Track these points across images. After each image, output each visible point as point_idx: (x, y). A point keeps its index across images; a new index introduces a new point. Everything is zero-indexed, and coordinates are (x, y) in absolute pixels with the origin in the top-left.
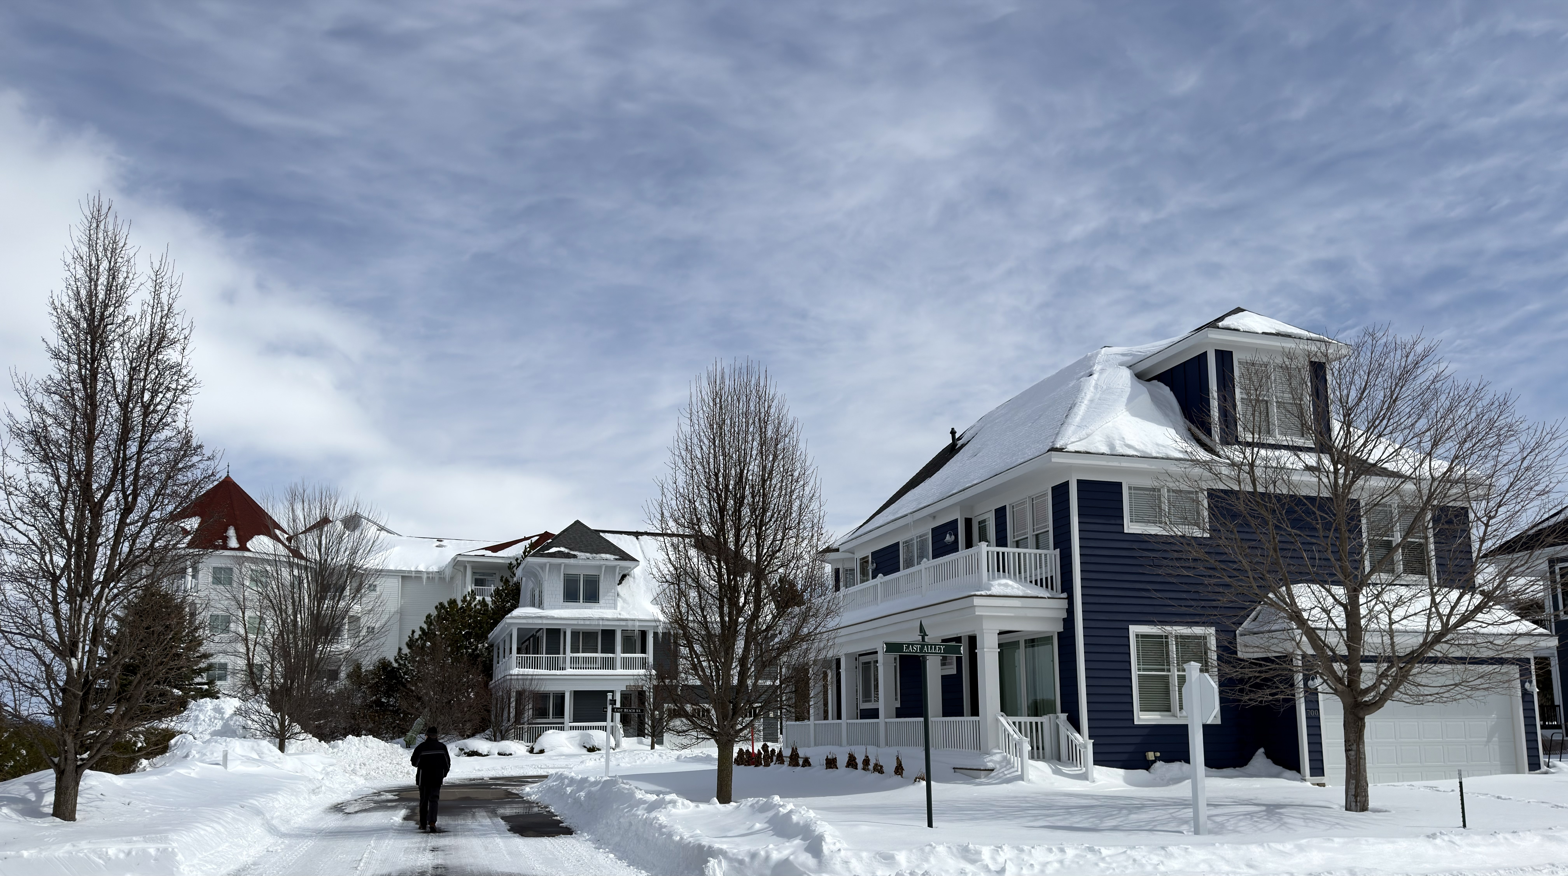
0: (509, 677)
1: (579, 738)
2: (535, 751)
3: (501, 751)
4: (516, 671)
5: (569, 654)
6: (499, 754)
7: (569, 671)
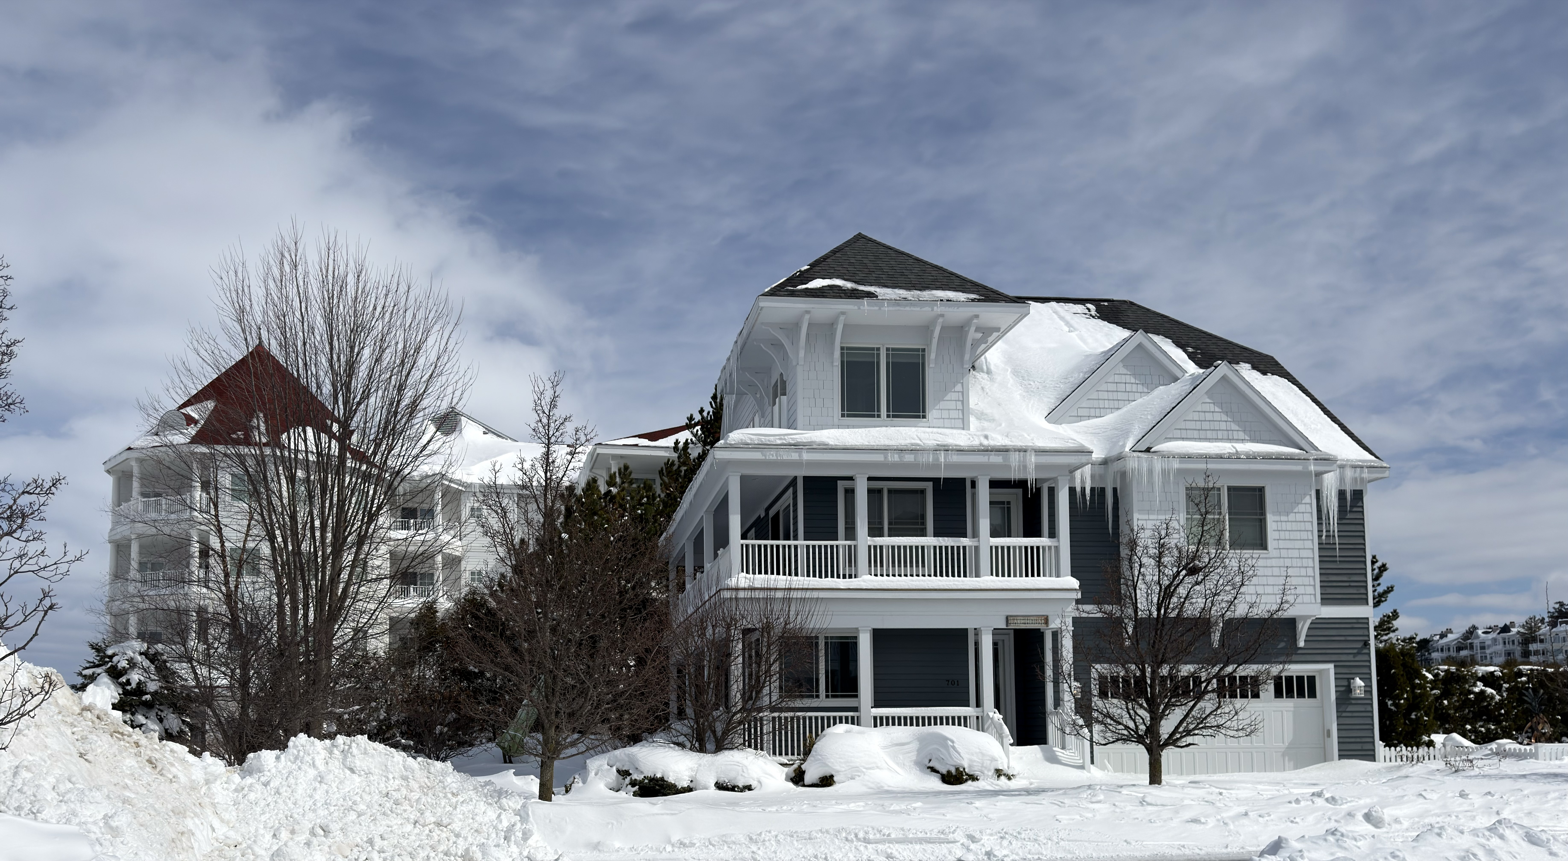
0: (727, 594)
1: (915, 746)
2: (808, 779)
3: (725, 779)
4: (742, 580)
5: (864, 540)
6: (720, 786)
7: (866, 580)
